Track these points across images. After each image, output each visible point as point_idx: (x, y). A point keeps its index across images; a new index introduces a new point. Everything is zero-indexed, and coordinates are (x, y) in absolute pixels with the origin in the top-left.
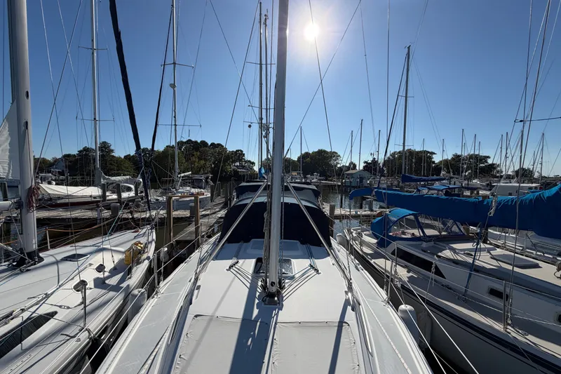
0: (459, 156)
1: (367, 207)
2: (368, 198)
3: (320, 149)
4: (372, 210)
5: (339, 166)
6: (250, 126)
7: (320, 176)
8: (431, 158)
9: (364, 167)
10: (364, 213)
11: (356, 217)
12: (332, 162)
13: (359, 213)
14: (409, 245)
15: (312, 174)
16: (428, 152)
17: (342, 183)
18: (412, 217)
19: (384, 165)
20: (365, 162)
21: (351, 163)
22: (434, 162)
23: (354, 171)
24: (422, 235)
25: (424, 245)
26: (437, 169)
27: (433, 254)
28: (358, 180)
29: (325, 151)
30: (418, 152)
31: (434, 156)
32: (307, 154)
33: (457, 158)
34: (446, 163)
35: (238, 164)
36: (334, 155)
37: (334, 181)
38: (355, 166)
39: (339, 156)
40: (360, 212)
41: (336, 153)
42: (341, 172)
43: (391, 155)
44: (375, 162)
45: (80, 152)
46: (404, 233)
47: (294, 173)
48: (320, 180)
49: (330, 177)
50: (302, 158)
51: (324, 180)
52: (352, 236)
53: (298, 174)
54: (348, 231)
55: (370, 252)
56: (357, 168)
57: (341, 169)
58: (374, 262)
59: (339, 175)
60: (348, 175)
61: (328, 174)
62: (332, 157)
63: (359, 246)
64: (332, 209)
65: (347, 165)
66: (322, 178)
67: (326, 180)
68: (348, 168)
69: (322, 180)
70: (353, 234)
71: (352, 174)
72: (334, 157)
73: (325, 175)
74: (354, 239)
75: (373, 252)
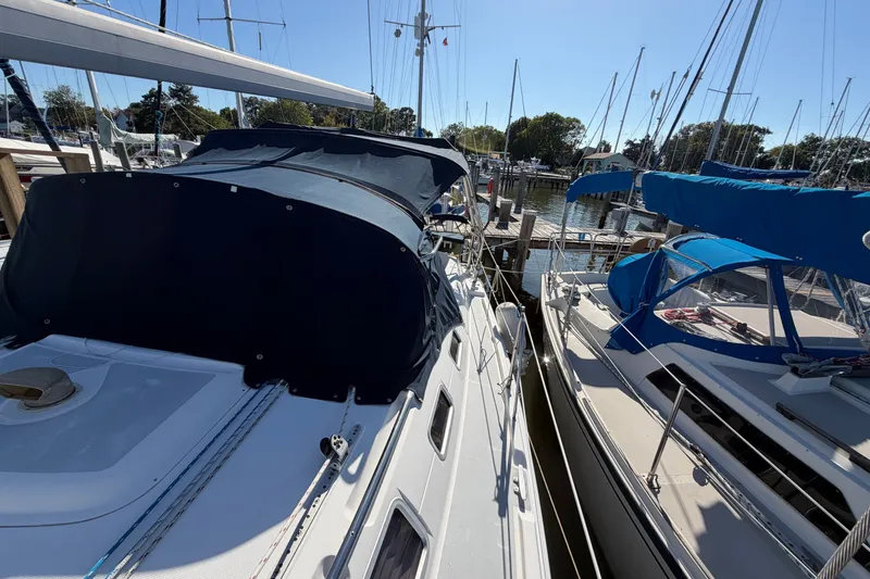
0: (817, 140)
1: (614, 223)
2: (619, 207)
3: (550, 111)
4: (622, 234)
5: (577, 146)
6: (398, 33)
7: (541, 164)
8: (757, 140)
9: (625, 151)
10: (600, 239)
11: (580, 246)
12: (568, 140)
13: (587, 238)
14: (720, 368)
15: (528, 160)
16: (757, 129)
18: (760, 274)
19: (663, 149)
20: (630, 142)
21: (602, 143)
22: (761, 150)
23: (603, 155)
24: (780, 332)
25: (789, 383)
26: (766, 162)
27: (837, 444)
29: (557, 118)
30: (736, 129)
31: (766, 137)
32: (524, 122)
33: (813, 144)
34: (787, 154)
35: (404, 133)
36: (573, 125)
37: (563, 173)
38: (607, 148)
39: (583, 127)
40: (593, 236)
41: (578, 121)
42: (578, 159)
43: (681, 132)
44: (647, 143)
45: (146, 97)
46: (706, 317)
47: (496, 155)
48: (539, 170)
49: (560, 167)
50: (515, 128)
51: (548, 171)
52: (553, 295)
53: (502, 156)
54: (549, 279)
55: (585, 354)
56: (612, 151)
57: (580, 153)
58: (584, 399)
59: (574, 164)
60: (591, 162)
61: (557, 161)
62: (568, 129)
63: (562, 325)
64: (528, 224)
65: (594, 145)
66: (545, 167)
67: (551, 170)
68: (594, 151)
69: (543, 170)
70: (559, 290)
71: (599, 162)
72: (572, 129)
73: (549, 162)
74: (555, 306)
75: (594, 357)
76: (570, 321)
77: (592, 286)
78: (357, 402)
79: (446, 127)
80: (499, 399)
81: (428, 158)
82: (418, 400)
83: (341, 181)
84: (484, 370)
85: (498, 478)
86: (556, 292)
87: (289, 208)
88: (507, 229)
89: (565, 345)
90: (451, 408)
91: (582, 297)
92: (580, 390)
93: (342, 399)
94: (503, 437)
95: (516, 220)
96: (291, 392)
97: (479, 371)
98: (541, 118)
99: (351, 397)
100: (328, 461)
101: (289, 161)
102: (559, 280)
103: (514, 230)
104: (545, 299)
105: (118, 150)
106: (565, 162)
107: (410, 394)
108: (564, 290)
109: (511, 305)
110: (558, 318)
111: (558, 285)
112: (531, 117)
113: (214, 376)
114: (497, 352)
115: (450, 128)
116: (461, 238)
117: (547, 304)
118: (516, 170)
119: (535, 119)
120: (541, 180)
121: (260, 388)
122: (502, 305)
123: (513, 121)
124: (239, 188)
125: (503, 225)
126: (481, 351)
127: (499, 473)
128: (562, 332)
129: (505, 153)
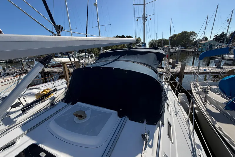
3: (183, 31)
4: (219, 67)
5: (195, 40)
6: (137, 20)
7: (182, 47)
9: (214, 39)
12: (191, 38)
13: (207, 70)
15: (177, 46)
17: (195, 50)
20: (216, 36)
21: (204, 37)
23: (206, 42)
28: (209, 47)
29: (186, 32)
32: (175, 35)
35: (138, 44)
36: (193, 34)
37: (190, 49)
38: (206, 39)
39: (196, 34)
40: (209, 69)
41: (194, 32)
42: (196, 44)
44: (223, 35)
47: (166, 47)
48: (181, 49)
49: (188, 47)
50: (172, 38)
51: (184, 49)
52: (197, 90)
53: (168, 46)
54: (194, 84)
55: (215, 111)
56: (209, 40)
57: (196, 42)
58: (219, 128)
59: (194, 45)
60: (201, 44)
61: (187, 45)
62: (191, 35)
63: (203, 101)
64: (183, 67)
65: (201, 39)
66: (183, 48)
67: (185, 48)
68: (202, 40)
69: (183, 49)
70: (199, 88)
71: (204, 44)
72: (192, 35)
73: (185, 46)
74: (199, 93)
75: (219, 112)
76: (206, 99)
77: (211, 86)
78: (147, 124)
79: (150, 41)
80: (185, 125)
81: (154, 53)
82: (163, 124)
83: (134, 63)
84: (178, 114)
85: (192, 152)
86: (198, 89)
87: (126, 72)
88: (175, 69)
89: (206, 107)
90: (171, 127)
91: (209, 91)
92: (216, 124)
93: (142, 122)
94: (190, 138)
95: (177, 66)
96: (130, 120)
97: (176, 115)
98: (181, 33)
99: (145, 122)
100: (145, 141)
101: (120, 59)
102: (198, 85)
103: (178, 69)
104: (193, 91)
105: (78, 58)
106: (191, 45)
107: (160, 122)
108: (201, 88)
109: (183, 94)
110: (201, 98)
111: (198, 87)
112: (177, 34)
113: (112, 114)
114: (181, 109)
115: (151, 41)
116: (162, 73)
117: (195, 93)
118: (173, 50)
119: (178, 34)
120: (182, 52)
121: (122, 118)
122: (180, 94)
123: (171, 36)
124: (115, 68)
125: (173, 67)
126: (175, 108)
127: (192, 151)
128: (203, 103)
129: (169, 45)
